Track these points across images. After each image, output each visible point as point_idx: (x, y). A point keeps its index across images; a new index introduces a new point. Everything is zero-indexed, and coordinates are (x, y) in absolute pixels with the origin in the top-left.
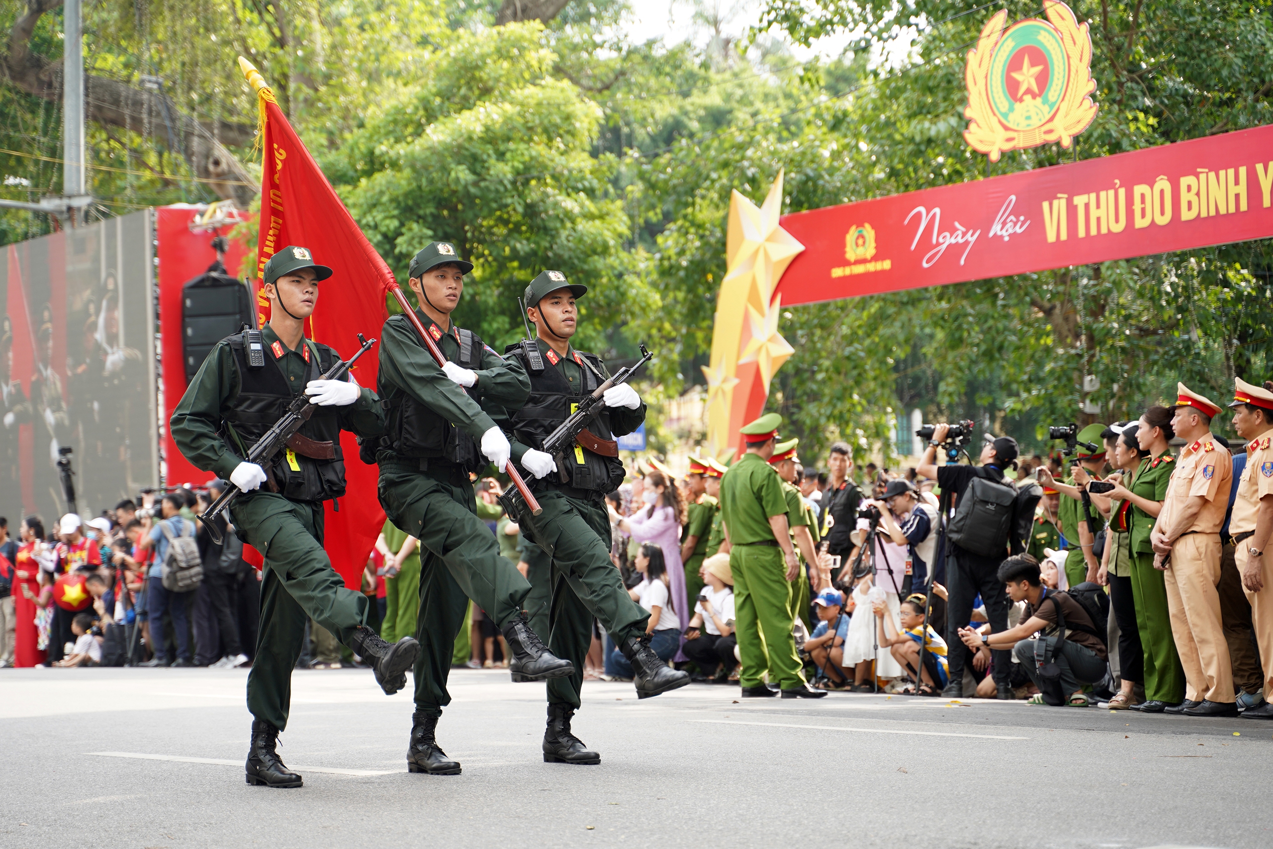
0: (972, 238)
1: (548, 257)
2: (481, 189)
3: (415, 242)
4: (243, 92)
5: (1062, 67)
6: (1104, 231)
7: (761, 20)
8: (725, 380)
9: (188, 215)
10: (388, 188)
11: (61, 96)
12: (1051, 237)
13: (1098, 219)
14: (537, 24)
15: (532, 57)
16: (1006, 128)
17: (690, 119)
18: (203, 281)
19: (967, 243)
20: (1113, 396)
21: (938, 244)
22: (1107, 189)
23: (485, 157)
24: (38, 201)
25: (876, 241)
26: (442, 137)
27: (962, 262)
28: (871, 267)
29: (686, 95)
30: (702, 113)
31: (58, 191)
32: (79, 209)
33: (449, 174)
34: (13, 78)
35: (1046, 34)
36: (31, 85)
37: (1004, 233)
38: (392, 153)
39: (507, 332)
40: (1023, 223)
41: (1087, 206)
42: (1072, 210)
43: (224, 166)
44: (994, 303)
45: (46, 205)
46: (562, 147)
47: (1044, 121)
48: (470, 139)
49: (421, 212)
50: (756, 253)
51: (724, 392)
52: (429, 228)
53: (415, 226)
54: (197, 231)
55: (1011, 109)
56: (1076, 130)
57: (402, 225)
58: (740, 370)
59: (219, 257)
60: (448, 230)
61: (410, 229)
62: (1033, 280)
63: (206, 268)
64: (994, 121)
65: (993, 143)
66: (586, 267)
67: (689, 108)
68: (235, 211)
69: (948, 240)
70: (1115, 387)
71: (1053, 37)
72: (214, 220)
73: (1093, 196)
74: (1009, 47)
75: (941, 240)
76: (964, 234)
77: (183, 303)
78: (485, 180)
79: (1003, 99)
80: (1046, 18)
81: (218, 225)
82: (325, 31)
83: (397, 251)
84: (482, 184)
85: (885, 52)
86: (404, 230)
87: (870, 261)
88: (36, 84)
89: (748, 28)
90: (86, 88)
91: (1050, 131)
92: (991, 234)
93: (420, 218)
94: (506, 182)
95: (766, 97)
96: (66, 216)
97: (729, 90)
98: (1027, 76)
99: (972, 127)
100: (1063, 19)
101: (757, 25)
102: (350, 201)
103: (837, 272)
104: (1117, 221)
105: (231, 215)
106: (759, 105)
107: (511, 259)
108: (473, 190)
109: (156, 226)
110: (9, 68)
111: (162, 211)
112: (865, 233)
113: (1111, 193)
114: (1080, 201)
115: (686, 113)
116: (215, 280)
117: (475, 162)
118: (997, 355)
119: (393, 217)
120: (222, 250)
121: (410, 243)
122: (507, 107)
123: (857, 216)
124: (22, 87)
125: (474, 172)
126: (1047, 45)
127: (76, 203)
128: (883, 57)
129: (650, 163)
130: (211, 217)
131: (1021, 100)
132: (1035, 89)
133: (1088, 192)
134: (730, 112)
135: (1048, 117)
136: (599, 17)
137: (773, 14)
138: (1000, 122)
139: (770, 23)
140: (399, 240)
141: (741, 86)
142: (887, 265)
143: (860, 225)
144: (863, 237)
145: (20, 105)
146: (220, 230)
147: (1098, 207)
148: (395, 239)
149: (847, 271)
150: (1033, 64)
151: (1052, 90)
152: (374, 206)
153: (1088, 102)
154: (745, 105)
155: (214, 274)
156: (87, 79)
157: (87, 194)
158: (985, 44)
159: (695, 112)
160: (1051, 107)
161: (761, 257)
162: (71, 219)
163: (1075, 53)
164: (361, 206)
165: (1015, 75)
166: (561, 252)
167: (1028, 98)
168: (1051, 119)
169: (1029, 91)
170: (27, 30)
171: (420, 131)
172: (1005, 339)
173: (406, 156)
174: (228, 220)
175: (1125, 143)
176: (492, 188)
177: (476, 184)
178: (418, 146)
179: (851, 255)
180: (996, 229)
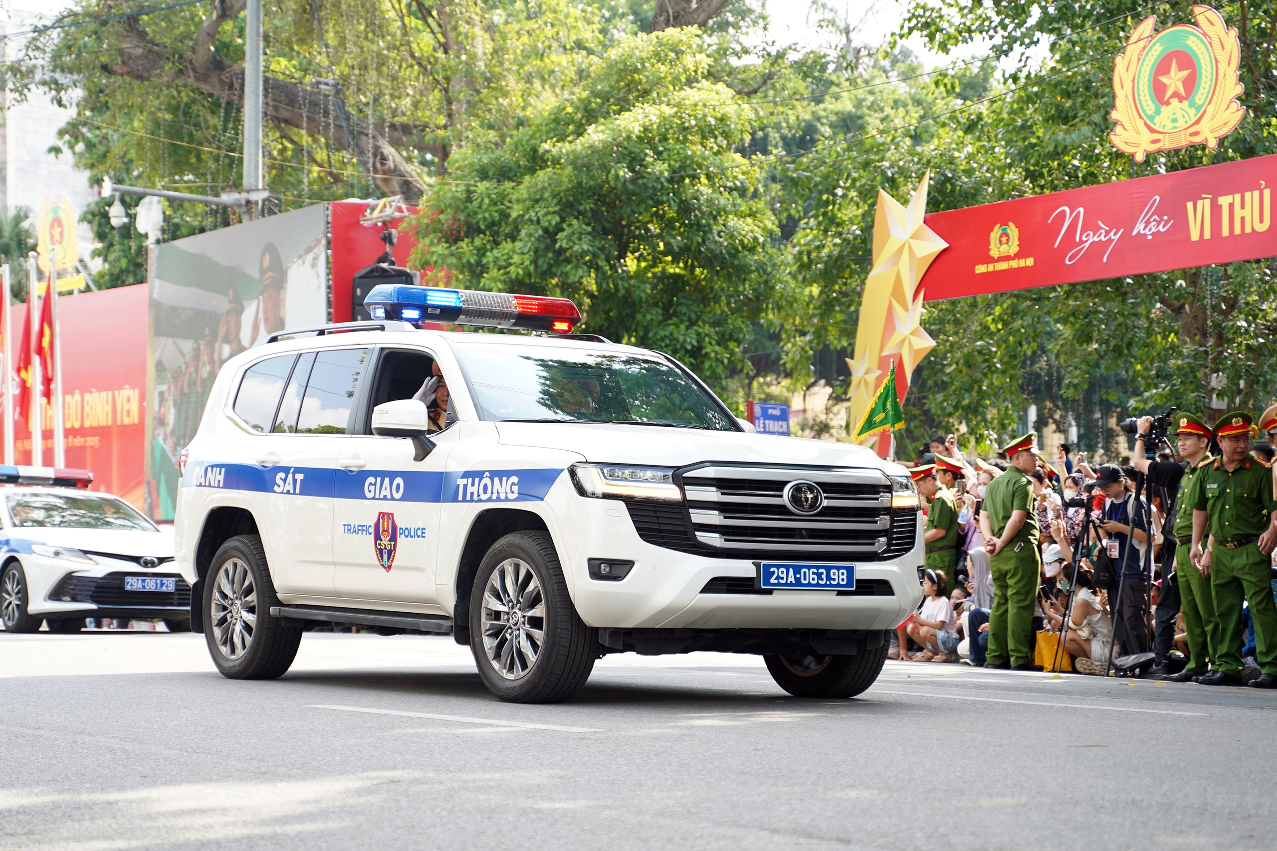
0: (1115, 236)
1: (700, 252)
2: (639, 186)
3: (575, 238)
4: (408, 95)
5: (1210, 71)
6: (1248, 230)
7: (902, 27)
8: (867, 372)
9: (360, 210)
10: (550, 185)
11: (241, 96)
12: (1195, 236)
13: (1243, 219)
14: (694, 29)
15: (689, 61)
16: (1152, 131)
17: (822, 124)
18: (372, 271)
19: (1110, 240)
20: (1240, 392)
21: (1082, 242)
22: (1251, 190)
23: (642, 156)
24: (217, 195)
25: (1019, 240)
26: (602, 136)
27: (1105, 260)
28: (1014, 264)
29: (818, 101)
30: (833, 118)
31: (237, 186)
32: (257, 203)
33: (609, 172)
34: (197, 79)
35: (1195, 39)
36: (213, 86)
37: (1147, 231)
38: (554, 151)
39: (660, 323)
40: (1167, 222)
41: (1231, 206)
42: (1216, 210)
43: (390, 164)
44: (1124, 301)
45: (227, 198)
46: (716, 148)
47: (1190, 123)
48: (629, 138)
49: (581, 208)
50: (902, 248)
51: (866, 382)
52: (588, 224)
53: (575, 222)
54: (366, 224)
55: (1158, 112)
56: (1222, 133)
57: (563, 220)
58: (883, 362)
59: (388, 248)
60: (607, 225)
61: (570, 225)
62: (1162, 280)
63: (376, 259)
64: (1140, 123)
65: (1138, 145)
66: (736, 262)
67: (822, 113)
68: (404, 207)
69: (1092, 238)
70: (1242, 384)
71: (1202, 41)
72: (384, 214)
73: (1238, 197)
74: (1156, 51)
75: (1084, 238)
76: (1107, 233)
77: (354, 292)
78: (643, 177)
79: (1150, 102)
80: (1196, 24)
81: (388, 219)
82: (487, 36)
83: (557, 246)
84: (640, 181)
85: (1024, 58)
86: (564, 226)
87: (1013, 259)
88: (218, 85)
89: (889, 35)
90: (266, 90)
91: (1196, 134)
92: (1134, 233)
93: (579, 215)
94: (663, 180)
95: (896, 104)
96: (244, 209)
97: (860, 96)
98: (1174, 80)
99: (1119, 129)
100: (1212, 24)
101: (898, 31)
102: (514, 197)
103: (981, 269)
104: (1261, 221)
105: (399, 209)
106: (888, 110)
107: (665, 254)
108: (630, 186)
109: (330, 219)
110: (194, 70)
111: (335, 205)
112: (1008, 231)
113: (1256, 193)
114: (1224, 201)
115: (819, 119)
116: (383, 270)
117: (634, 160)
118: (1126, 351)
119: (555, 213)
120: (391, 243)
121: (569, 238)
122: (664, 107)
123: (1000, 215)
124: (205, 88)
125: (632, 170)
126: (1195, 49)
127: (253, 197)
128: (1022, 63)
129: (793, 162)
130: (381, 211)
131: (1168, 103)
132: (1183, 93)
133: (1232, 193)
134: (861, 117)
135: (1194, 119)
136: (737, 27)
137: (914, 21)
138: (1146, 124)
139: (911, 30)
140: (560, 235)
141: (871, 93)
142: (1030, 262)
143: (1004, 223)
144: (1007, 235)
145: (203, 106)
146: (388, 224)
147: (1243, 207)
148: (556, 234)
149: (991, 268)
150: (1181, 69)
151: (1199, 93)
152: (537, 201)
153: (1236, 105)
154: (876, 111)
155: (385, 265)
156: (266, 80)
157: (264, 189)
158: (1133, 50)
159: (827, 117)
160: (1198, 110)
161: (906, 252)
162: (249, 212)
163: (1223, 58)
164: (524, 201)
165: (1163, 79)
166: (713, 247)
167: (1174, 101)
168: (1197, 122)
169: (1176, 95)
170: (211, 35)
171: (581, 130)
172: (1134, 336)
173: (568, 154)
174: (397, 215)
175: (1259, 147)
176: (650, 185)
177: (633, 181)
178: (579, 145)
179: (994, 252)
180: (1139, 227)
